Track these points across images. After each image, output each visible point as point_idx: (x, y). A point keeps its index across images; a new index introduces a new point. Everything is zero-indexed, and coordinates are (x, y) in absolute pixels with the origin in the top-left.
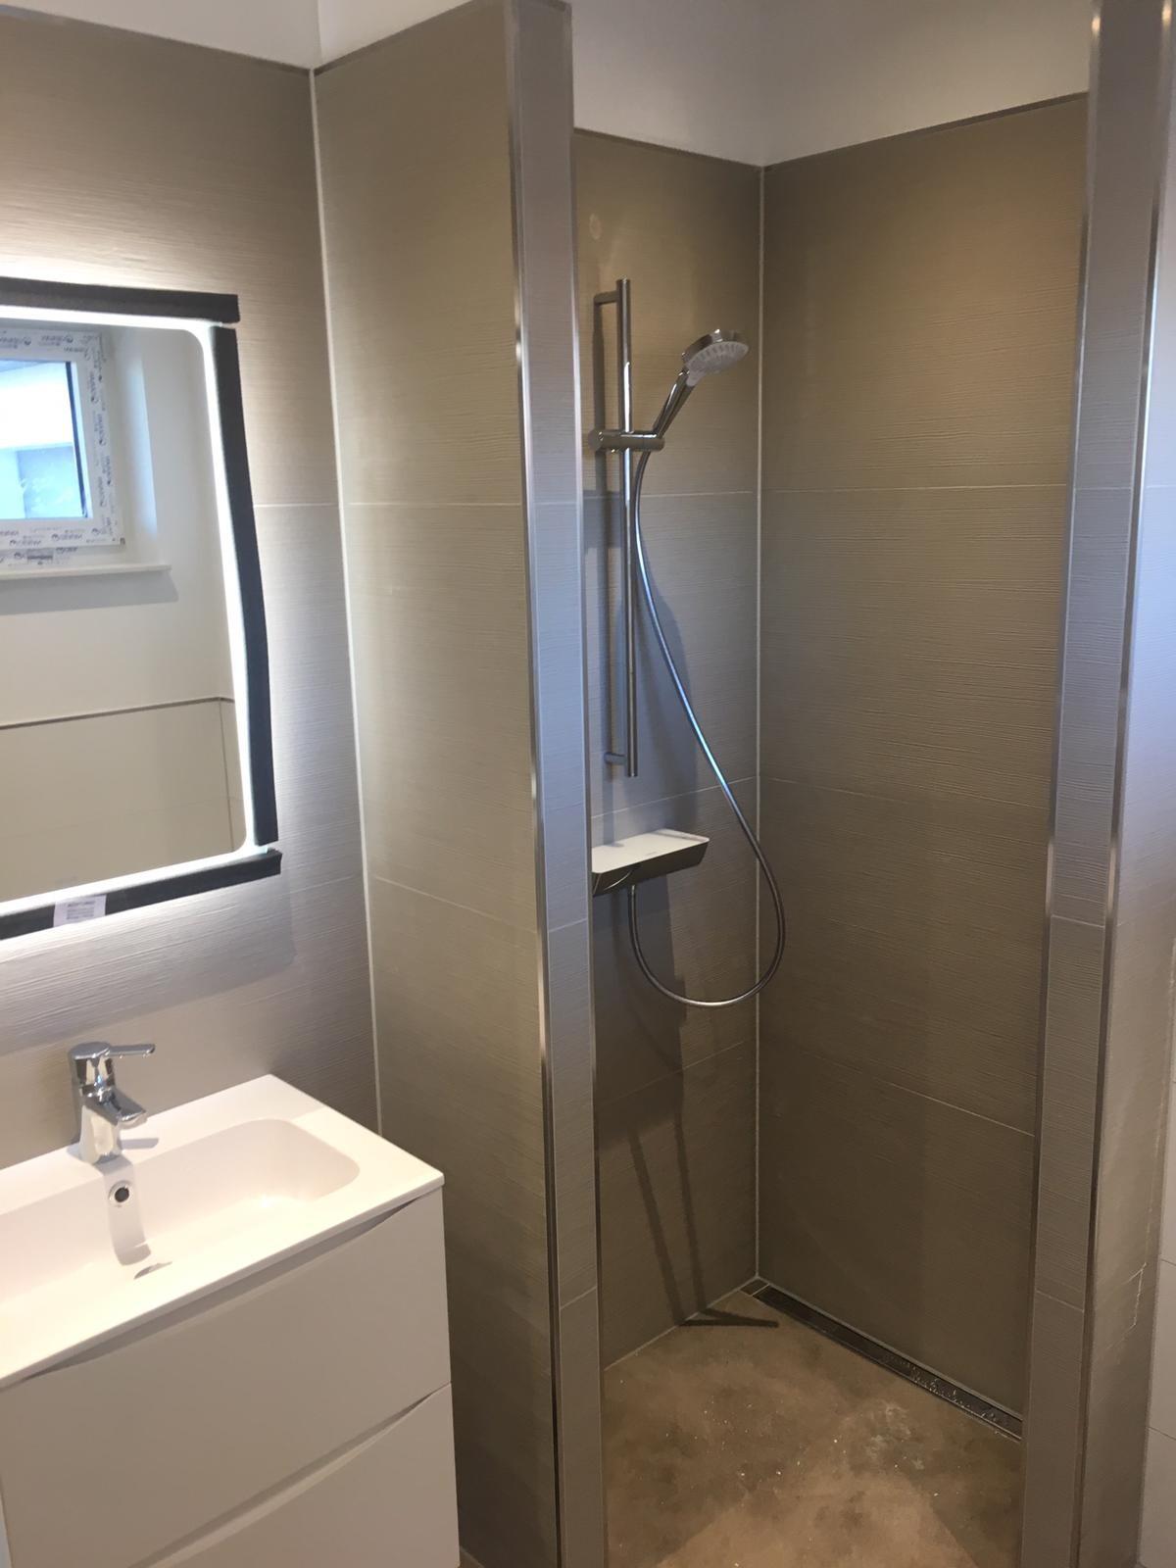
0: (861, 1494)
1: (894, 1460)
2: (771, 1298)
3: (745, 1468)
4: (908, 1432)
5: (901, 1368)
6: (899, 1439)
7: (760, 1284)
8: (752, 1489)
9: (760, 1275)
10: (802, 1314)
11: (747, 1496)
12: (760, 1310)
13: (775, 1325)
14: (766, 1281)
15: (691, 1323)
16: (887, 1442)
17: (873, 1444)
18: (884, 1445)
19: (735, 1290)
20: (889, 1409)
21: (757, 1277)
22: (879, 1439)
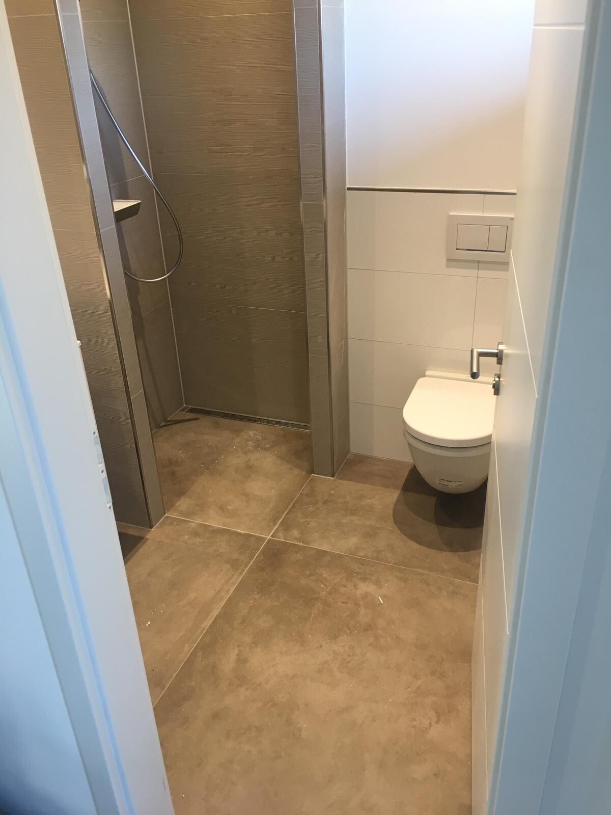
0: (249, 460)
1: (258, 446)
2: (192, 411)
3: (203, 463)
4: (261, 438)
5: (254, 420)
6: (258, 441)
7: (186, 408)
8: (208, 469)
9: (186, 404)
10: (209, 413)
11: (207, 471)
12: (190, 416)
13: (198, 419)
14: (188, 406)
15: (162, 426)
16: (254, 443)
17: (250, 444)
18: (254, 444)
19: (177, 412)
20: (251, 433)
21: (185, 405)
22: (250, 443)
